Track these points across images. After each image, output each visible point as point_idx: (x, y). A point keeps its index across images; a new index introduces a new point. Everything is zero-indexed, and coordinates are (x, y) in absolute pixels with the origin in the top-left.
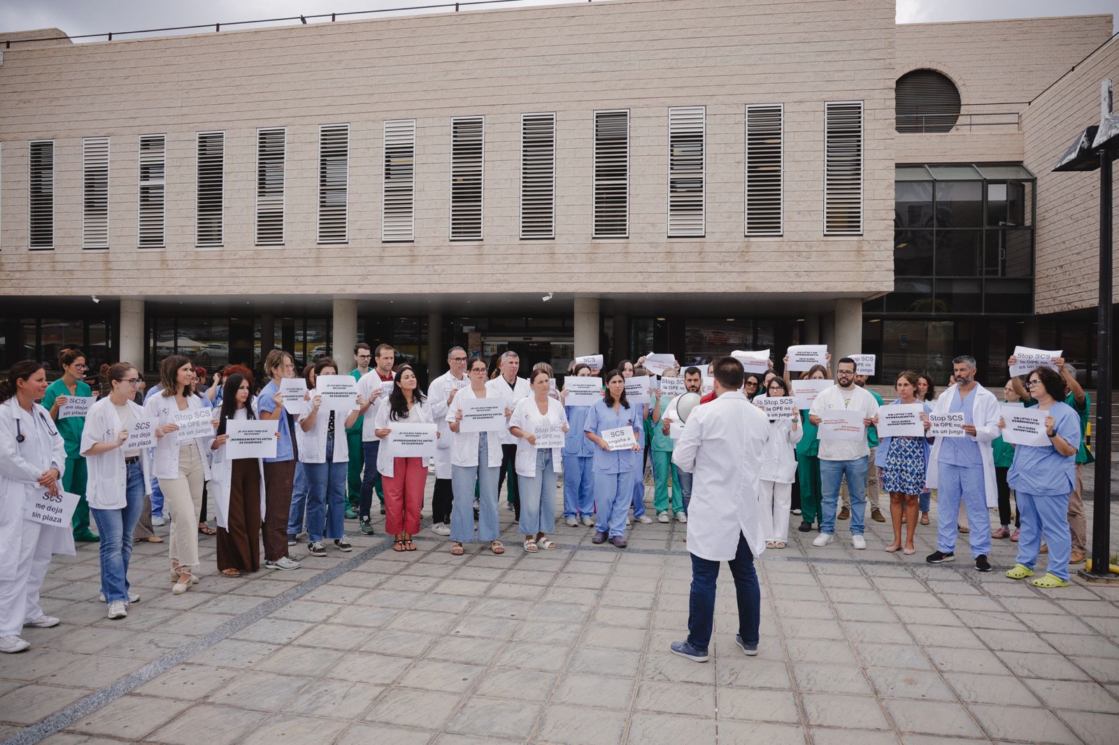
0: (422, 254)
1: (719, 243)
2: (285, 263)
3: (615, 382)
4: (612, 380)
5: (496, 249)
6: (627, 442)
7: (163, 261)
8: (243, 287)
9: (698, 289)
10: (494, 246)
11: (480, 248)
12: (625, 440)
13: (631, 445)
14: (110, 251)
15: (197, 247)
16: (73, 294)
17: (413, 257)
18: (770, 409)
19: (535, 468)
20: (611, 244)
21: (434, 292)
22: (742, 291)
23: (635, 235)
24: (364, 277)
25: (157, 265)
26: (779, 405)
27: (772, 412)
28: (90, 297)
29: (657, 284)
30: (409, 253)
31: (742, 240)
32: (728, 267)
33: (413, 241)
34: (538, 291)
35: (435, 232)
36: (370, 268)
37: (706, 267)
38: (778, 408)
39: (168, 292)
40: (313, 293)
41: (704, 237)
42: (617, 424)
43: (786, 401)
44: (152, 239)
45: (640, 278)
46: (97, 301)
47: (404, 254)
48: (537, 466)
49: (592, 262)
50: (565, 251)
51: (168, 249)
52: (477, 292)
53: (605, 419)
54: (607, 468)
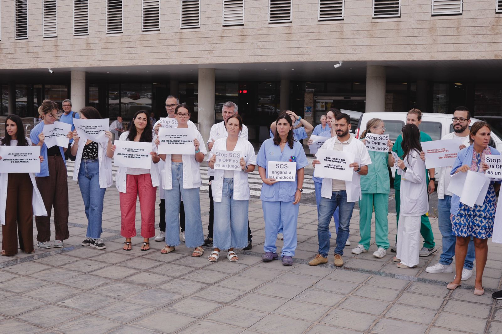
0: (249, 34)
1: (474, 19)
2: (160, 43)
5: (301, 29)
6: (288, 175)
7: (88, 44)
8: (134, 61)
9: (455, 58)
10: (299, 27)
11: (289, 28)
12: (287, 173)
13: (290, 177)
14: (58, 38)
15: (108, 34)
16: (38, 68)
17: (243, 36)
20: (387, 23)
21: (257, 62)
22: (492, 59)
23: (406, 15)
24: (211, 51)
25: (84, 47)
28: (47, 69)
29: (422, 53)
30: (240, 34)
31: (493, 16)
32: (480, 39)
33: (243, 25)
34: (331, 60)
35: (258, 18)
36: (214, 45)
37: (462, 39)
39: (91, 65)
40: (178, 64)
41: (461, 14)
42: (280, 159)
44: (81, 30)
45: (408, 49)
46: (51, 72)
47: (237, 34)
49: (371, 37)
50: (351, 29)
51: (90, 36)
52: (287, 61)
53: (270, 155)
54: (271, 197)
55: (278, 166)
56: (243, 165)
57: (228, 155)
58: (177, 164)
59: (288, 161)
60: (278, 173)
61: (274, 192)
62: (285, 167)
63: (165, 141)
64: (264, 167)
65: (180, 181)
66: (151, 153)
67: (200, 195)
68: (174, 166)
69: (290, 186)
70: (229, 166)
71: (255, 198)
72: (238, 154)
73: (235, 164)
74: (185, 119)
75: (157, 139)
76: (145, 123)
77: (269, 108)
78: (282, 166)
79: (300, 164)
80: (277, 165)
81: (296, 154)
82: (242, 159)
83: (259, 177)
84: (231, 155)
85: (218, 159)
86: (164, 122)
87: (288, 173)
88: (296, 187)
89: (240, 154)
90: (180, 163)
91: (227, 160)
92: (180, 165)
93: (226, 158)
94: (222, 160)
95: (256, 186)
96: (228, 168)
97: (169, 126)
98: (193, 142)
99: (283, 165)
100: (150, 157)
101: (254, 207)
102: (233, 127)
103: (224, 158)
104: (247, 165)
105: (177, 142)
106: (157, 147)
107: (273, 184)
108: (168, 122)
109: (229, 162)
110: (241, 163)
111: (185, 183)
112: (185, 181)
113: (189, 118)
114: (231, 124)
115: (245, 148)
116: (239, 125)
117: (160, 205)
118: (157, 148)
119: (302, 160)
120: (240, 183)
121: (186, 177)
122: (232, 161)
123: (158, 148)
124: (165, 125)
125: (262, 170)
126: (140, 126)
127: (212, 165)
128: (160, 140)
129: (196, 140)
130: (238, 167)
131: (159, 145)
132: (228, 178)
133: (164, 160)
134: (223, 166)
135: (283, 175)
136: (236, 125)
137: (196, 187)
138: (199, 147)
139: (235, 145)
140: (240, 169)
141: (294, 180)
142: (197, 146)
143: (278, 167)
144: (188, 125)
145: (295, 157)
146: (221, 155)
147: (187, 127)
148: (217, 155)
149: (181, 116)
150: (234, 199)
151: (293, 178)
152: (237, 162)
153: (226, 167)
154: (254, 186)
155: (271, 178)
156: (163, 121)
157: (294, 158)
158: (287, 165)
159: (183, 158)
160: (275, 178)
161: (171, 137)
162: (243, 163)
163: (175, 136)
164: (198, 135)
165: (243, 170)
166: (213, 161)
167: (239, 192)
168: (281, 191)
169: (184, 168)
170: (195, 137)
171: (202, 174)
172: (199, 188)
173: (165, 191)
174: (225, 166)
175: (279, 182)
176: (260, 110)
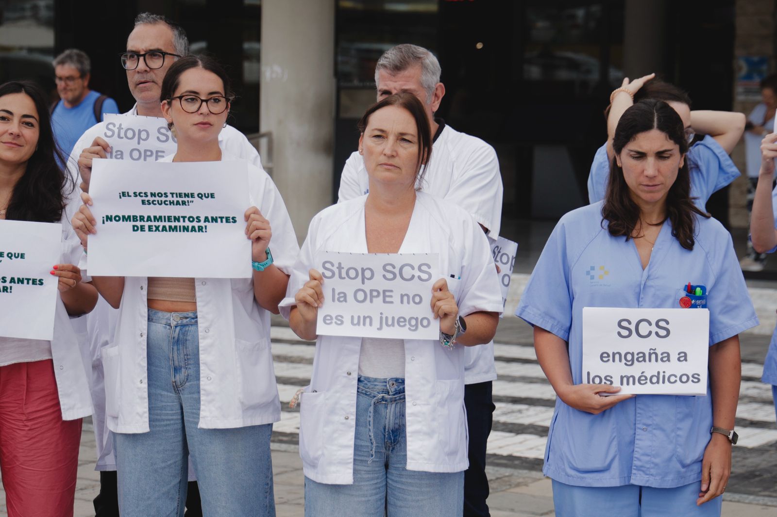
6: (674, 367)
12: (667, 357)
53: (592, 278)
54: (598, 465)
55: (626, 329)
56: (446, 315)
57: (379, 273)
58: (174, 319)
59: (673, 307)
60: (629, 357)
61: (615, 443)
62: (657, 334)
63: (117, 218)
64: (561, 334)
65: (185, 396)
66: (57, 271)
67: (273, 455)
68: (159, 328)
69: (682, 420)
70: (384, 322)
71: (515, 467)
72: (424, 268)
73: (409, 310)
74: (212, 119)
75: (81, 211)
76: (31, 135)
77: (573, 65)
78: (644, 329)
79: (724, 319)
80: (624, 324)
81: (705, 274)
82: (442, 288)
83: (536, 371)
84: (393, 273)
85: (333, 290)
86: (122, 135)
87: (674, 357)
88: (707, 422)
89: (429, 267)
90: (185, 314)
91: (373, 294)
92: (183, 326)
93: (368, 286)
94: (350, 297)
95: (520, 411)
96: (380, 329)
97: (147, 154)
98: (241, 224)
99: (650, 324)
100: (52, 285)
101: (512, 510)
102: (388, 146)
103: (362, 287)
104: (463, 312)
105: (173, 224)
106: (84, 244)
107: (605, 411)
108: (139, 135)
109: (384, 301)
110: (439, 303)
111: (210, 402)
112: (208, 394)
113: (224, 116)
114: (381, 135)
115: (450, 240)
116: (415, 140)
117: (97, 502)
118: (82, 248)
119: (733, 303)
120: (432, 395)
121: (213, 375)
122: (396, 299)
123: (86, 251)
124: (126, 145)
125: (550, 346)
126: (10, 149)
127: (307, 321)
128: (98, 212)
129: (256, 212)
130: (425, 323)
131: (90, 238)
132: (376, 380)
133: (116, 304)
134: (358, 323)
135: (651, 368)
136: (402, 138)
137: (257, 422)
138: (271, 246)
139: (404, 229)
140: (433, 332)
141: (701, 388)
142: (258, 239)
143: (625, 333)
144: (222, 147)
145: (703, 288)
146: (344, 274)
147: (218, 156)
148: (328, 274)
149: (193, 107)
150: (411, 465)
151: (696, 379)
152: (417, 299)
153: (371, 324)
154: (513, 412)
155: (597, 380)
156: (120, 128)
157: (699, 292)
158: (667, 323)
159: (200, 293)
160: (616, 384)
161: (143, 202)
162: (445, 306)
163: (163, 199)
164: (267, 193)
165: (446, 336)
166: (310, 299)
167: (430, 434)
168: (644, 442)
169: (204, 338)
170: (254, 202)
171: (279, 358)
172: (270, 425)
173: (118, 438)
174: (366, 320)
175: (636, 398)
176: (534, 72)
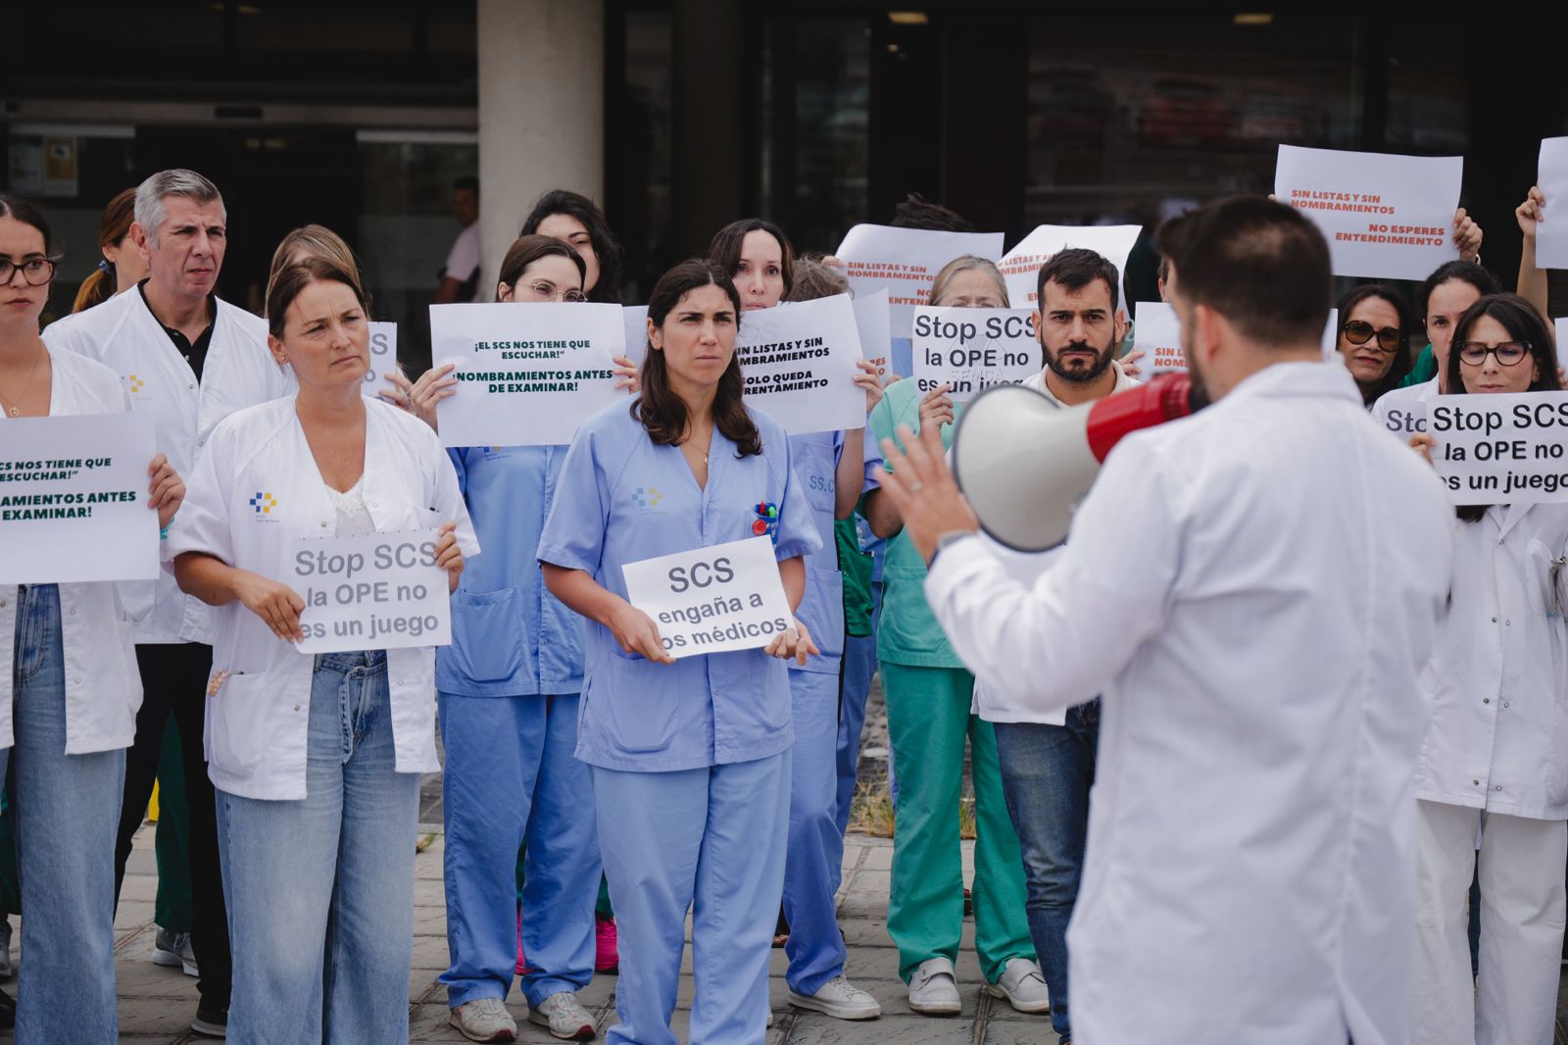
3: (695, 318)
4: (684, 307)
6: (748, 616)
12: (737, 605)
13: (766, 627)
18: (1461, 454)
19: (302, 756)
26: (1508, 434)
27: (1470, 468)
38: (1499, 449)
42: (701, 526)
43: (1545, 416)
48: (312, 742)
53: (641, 502)
54: (653, 744)
55: (680, 580)
57: (370, 559)
60: (693, 614)
62: (718, 578)
70: (379, 627)
73: (409, 608)
78: (702, 575)
80: (677, 574)
84: (387, 558)
87: (746, 603)
91: (361, 591)
93: (355, 580)
94: (331, 597)
96: (374, 636)
98: (144, 500)
99: (707, 567)
103: (347, 582)
105: (41, 507)
109: (377, 599)
111: (80, 715)
120: (424, 670)
121: (83, 677)
122: (392, 593)
130: (433, 622)
134: (345, 632)
143: (678, 585)
150: (401, 767)
153: (360, 632)
157: (774, 512)
158: (729, 562)
169: (69, 623)
174: (354, 626)
